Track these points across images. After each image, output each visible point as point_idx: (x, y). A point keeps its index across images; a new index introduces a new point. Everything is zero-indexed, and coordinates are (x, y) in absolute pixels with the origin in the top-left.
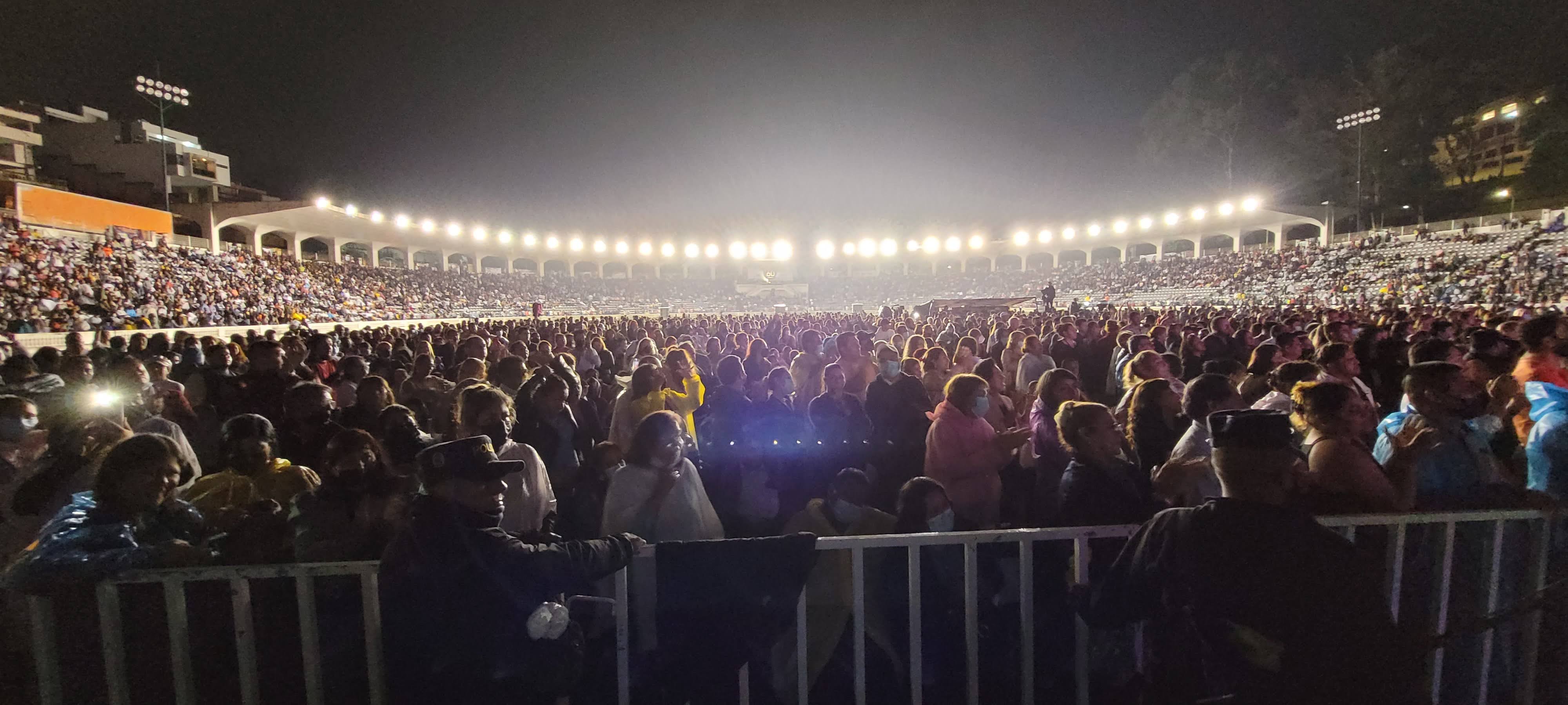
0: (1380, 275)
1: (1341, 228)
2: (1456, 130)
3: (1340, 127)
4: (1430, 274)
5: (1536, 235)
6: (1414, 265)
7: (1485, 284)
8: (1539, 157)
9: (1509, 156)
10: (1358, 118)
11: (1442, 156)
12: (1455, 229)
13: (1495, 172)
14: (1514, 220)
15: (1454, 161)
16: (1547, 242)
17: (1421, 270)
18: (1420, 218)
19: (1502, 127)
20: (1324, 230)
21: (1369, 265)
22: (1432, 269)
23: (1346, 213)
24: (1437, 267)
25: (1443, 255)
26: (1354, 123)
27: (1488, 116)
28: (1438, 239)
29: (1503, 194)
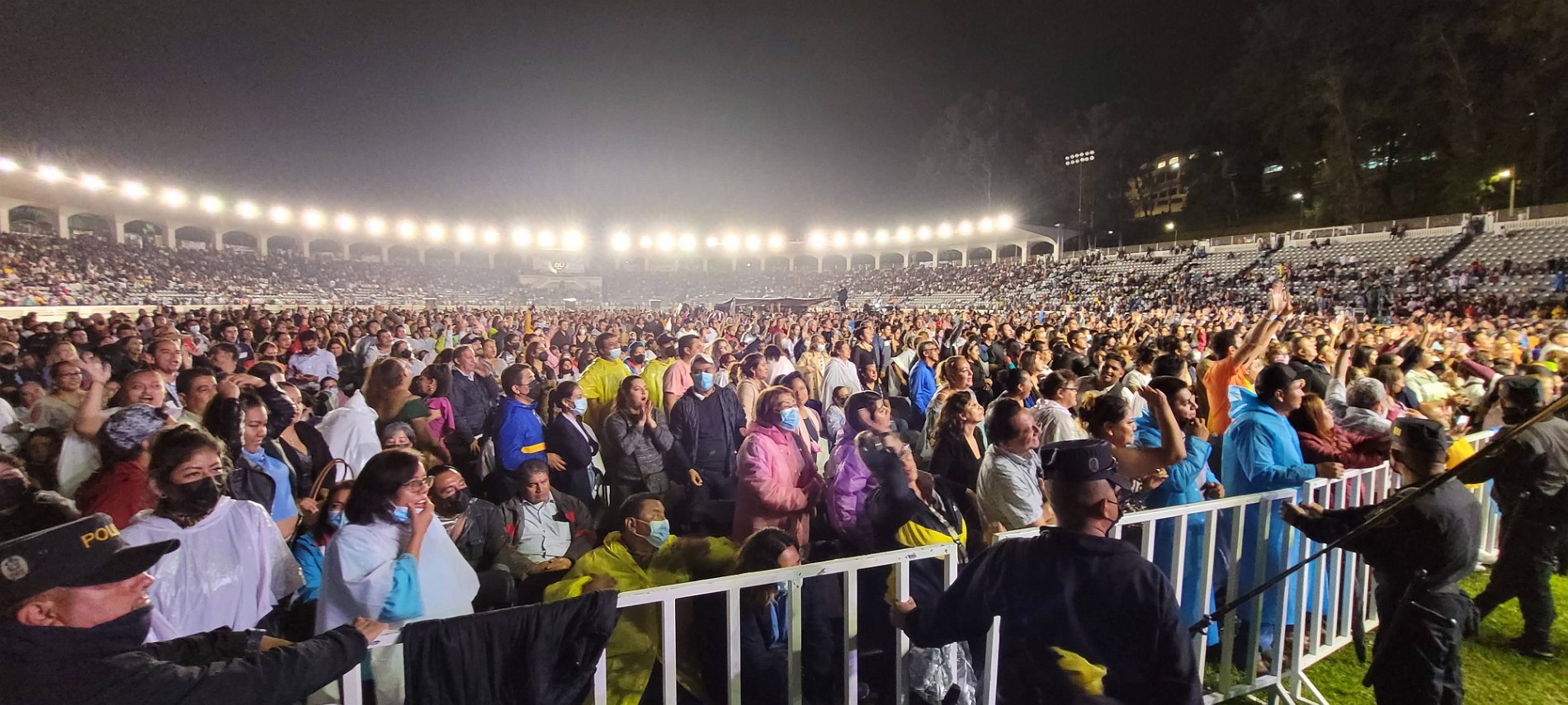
0: (1094, 287)
1: (1069, 247)
2: (1141, 174)
3: (1067, 163)
4: (1126, 288)
5: (1190, 260)
6: (1116, 280)
7: (1160, 297)
8: (1191, 200)
9: (1173, 197)
10: (1080, 158)
11: (1134, 194)
12: (1141, 253)
13: (1166, 209)
14: (1177, 247)
15: (1141, 197)
16: (1196, 265)
17: (1120, 284)
18: (1120, 242)
19: (1168, 174)
20: (1056, 247)
21: (1086, 278)
22: (1127, 285)
23: (1072, 234)
24: (1132, 282)
25: (1134, 273)
26: (1077, 161)
27: (1161, 165)
28: (1131, 259)
29: (1170, 226)
